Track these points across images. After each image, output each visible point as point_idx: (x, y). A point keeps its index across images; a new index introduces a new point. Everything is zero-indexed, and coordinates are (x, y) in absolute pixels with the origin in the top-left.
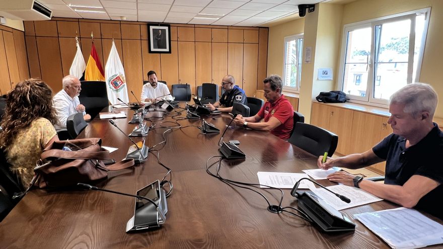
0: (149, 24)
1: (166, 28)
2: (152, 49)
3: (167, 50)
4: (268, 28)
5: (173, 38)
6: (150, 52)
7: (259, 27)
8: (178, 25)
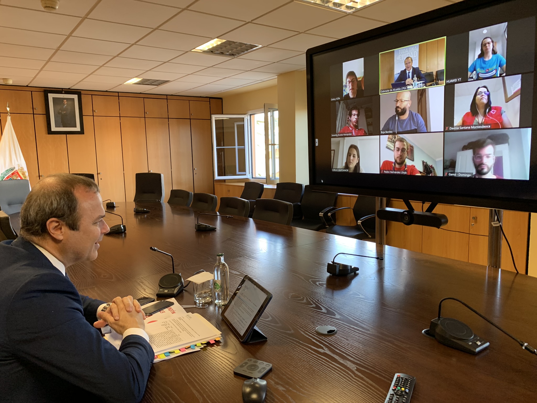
0: (46, 91)
1: (75, 97)
2: (54, 129)
3: (78, 129)
4: (221, 99)
5: (87, 110)
6: (50, 132)
7: (210, 98)
8: (93, 93)
